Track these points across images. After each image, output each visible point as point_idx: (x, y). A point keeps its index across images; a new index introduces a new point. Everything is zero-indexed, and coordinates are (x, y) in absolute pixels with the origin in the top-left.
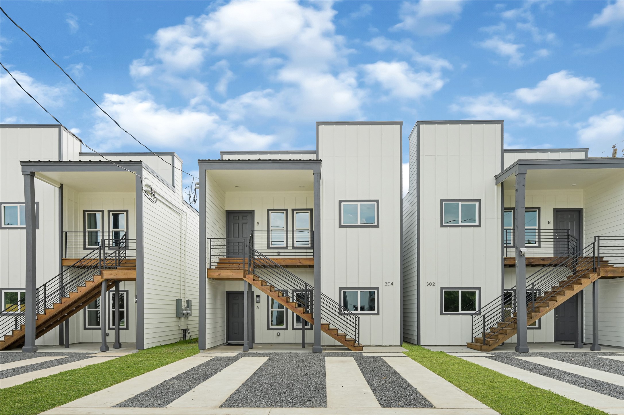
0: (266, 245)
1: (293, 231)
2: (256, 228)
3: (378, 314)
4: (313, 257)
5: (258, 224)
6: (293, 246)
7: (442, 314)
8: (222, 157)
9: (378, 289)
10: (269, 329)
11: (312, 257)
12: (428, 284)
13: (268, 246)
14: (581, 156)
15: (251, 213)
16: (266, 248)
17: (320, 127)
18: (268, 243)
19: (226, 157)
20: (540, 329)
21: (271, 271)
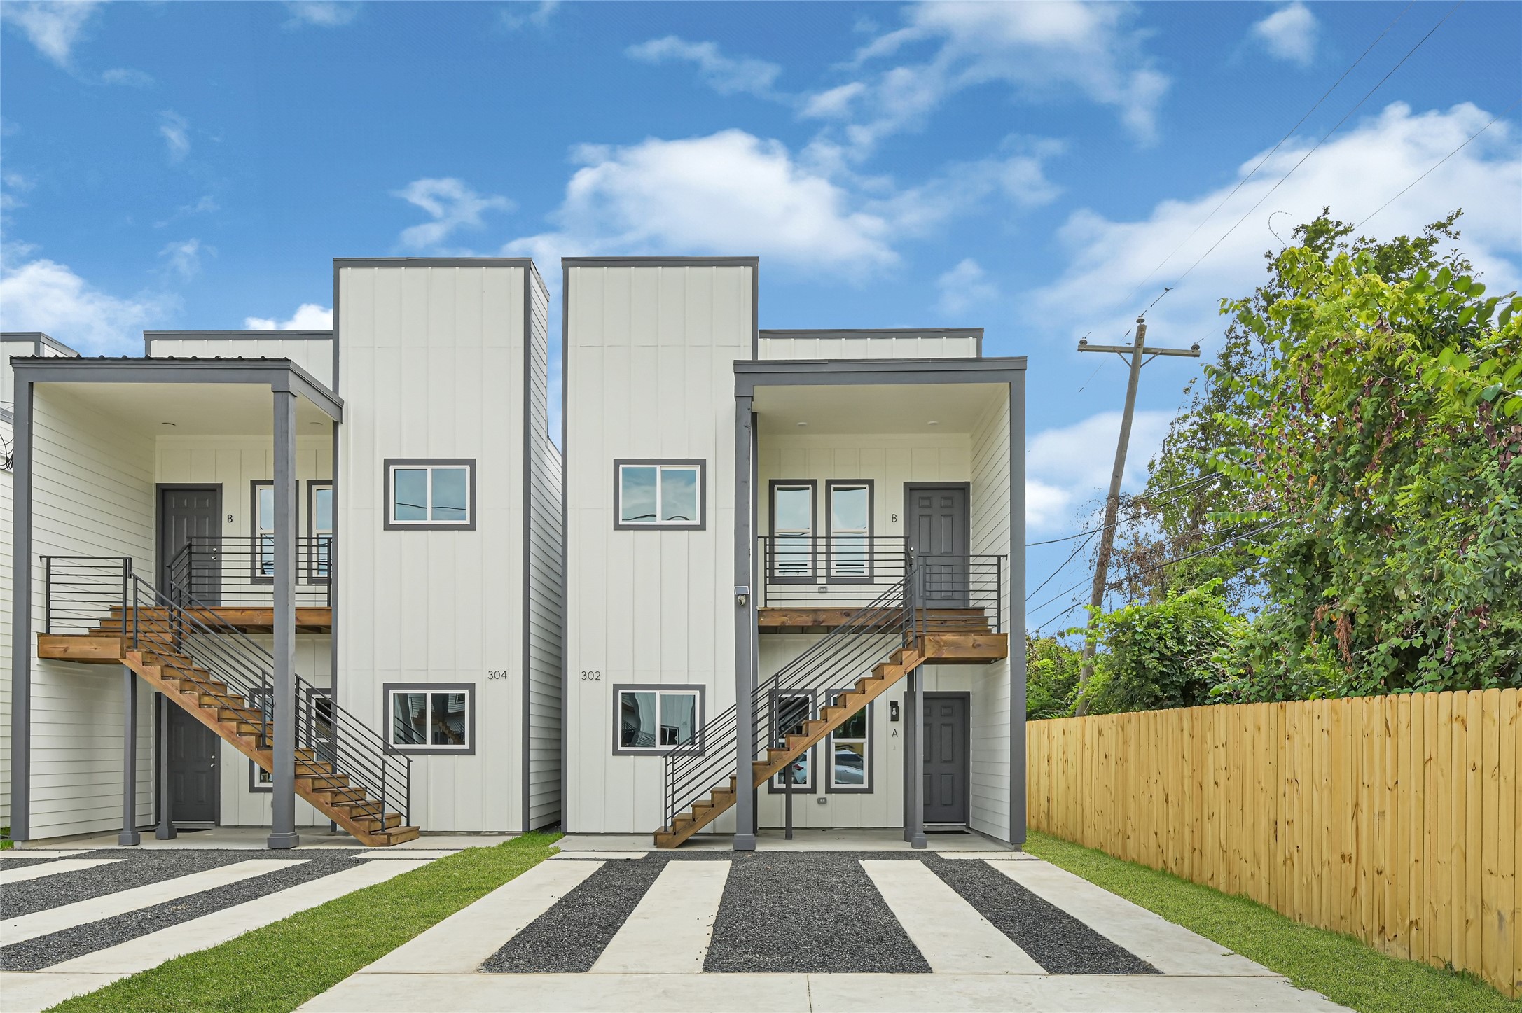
0: (248, 573)
1: (310, 538)
2: (227, 529)
3: (471, 752)
4: (329, 605)
5: (230, 520)
6: (310, 577)
7: (616, 752)
8: (148, 348)
9: (471, 687)
10: (253, 789)
11: (325, 605)
12: (586, 676)
13: (253, 577)
14: (963, 348)
15: (214, 491)
16: (248, 581)
17: (343, 272)
18: (253, 569)
19: (161, 349)
20: (873, 793)
21: (242, 640)
